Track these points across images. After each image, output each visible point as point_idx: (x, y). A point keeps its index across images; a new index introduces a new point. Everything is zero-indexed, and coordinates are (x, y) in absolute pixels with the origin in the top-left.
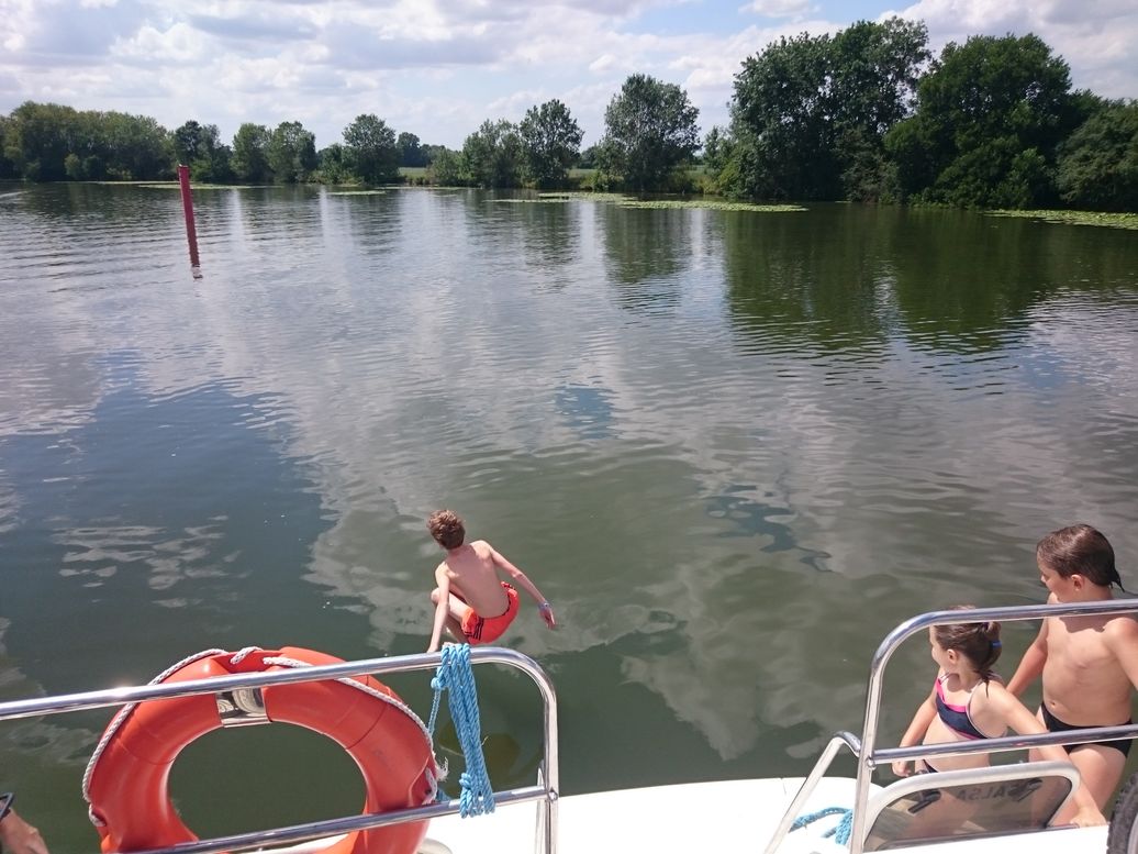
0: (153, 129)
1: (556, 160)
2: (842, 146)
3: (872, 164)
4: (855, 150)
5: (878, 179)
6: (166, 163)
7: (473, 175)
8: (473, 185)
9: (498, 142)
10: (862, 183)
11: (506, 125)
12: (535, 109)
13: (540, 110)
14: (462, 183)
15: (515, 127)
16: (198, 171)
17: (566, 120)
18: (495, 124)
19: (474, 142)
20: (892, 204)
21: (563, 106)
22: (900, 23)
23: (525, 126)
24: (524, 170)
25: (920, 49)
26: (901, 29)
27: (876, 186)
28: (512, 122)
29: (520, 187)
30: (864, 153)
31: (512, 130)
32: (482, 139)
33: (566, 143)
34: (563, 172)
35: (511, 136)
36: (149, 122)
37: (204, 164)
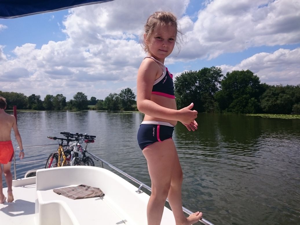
0: (23, 96)
1: (129, 103)
2: (203, 98)
3: (212, 103)
4: (207, 99)
5: (213, 106)
6: (25, 105)
7: (107, 107)
8: (107, 110)
9: (114, 98)
10: (209, 107)
11: (116, 94)
12: (123, 90)
13: (124, 90)
14: (104, 109)
15: (118, 95)
16: (34, 107)
17: (131, 93)
18: (113, 94)
19: (107, 99)
20: (218, 113)
21: (130, 89)
22: (214, 68)
23: (120, 95)
24: (120, 106)
25: (220, 74)
26: (215, 69)
27: (213, 108)
28: (117, 94)
29: (119, 110)
30: (209, 100)
31: (117, 95)
32: (109, 98)
33: (132, 98)
34: (131, 106)
35: (117, 97)
36: (22, 95)
37: (36, 105)
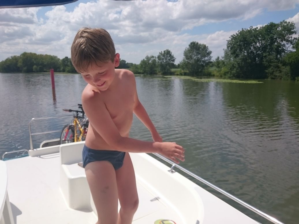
1: (168, 67)
2: (266, 61)
3: (278, 67)
4: (271, 62)
5: (281, 72)
6: (59, 68)
7: (143, 71)
8: (143, 73)
9: (150, 62)
10: (274, 73)
11: (153, 57)
12: (162, 52)
14: (139, 73)
16: (68, 70)
17: (171, 55)
18: (150, 56)
19: (143, 62)
21: (170, 51)
22: (286, 22)
23: (159, 57)
24: (158, 69)
25: (292, 30)
29: (156, 74)
30: (275, 64)
33: (171, 61)
34: (170, 70)
35: (154, 60)
36: (56, 57)
